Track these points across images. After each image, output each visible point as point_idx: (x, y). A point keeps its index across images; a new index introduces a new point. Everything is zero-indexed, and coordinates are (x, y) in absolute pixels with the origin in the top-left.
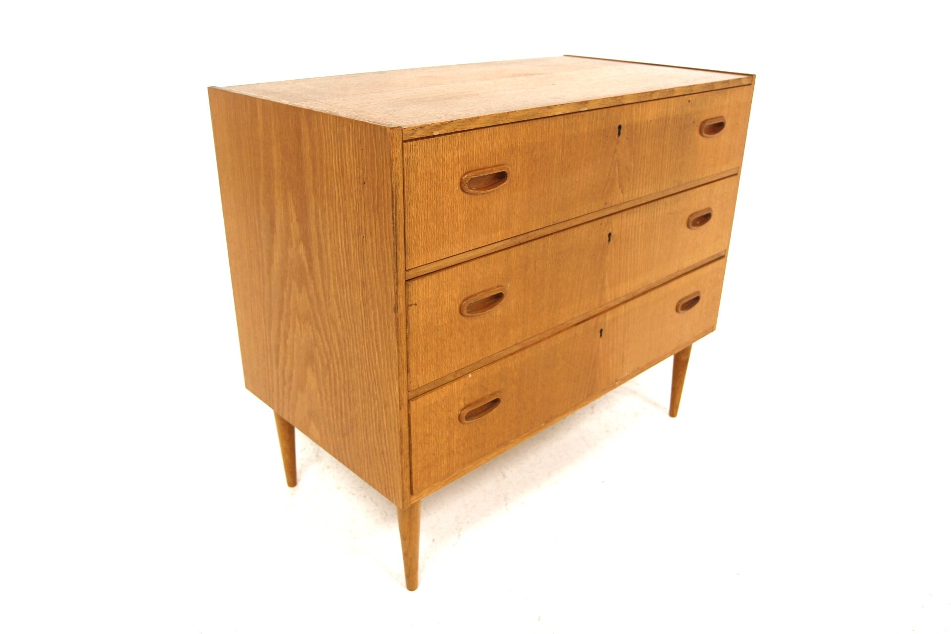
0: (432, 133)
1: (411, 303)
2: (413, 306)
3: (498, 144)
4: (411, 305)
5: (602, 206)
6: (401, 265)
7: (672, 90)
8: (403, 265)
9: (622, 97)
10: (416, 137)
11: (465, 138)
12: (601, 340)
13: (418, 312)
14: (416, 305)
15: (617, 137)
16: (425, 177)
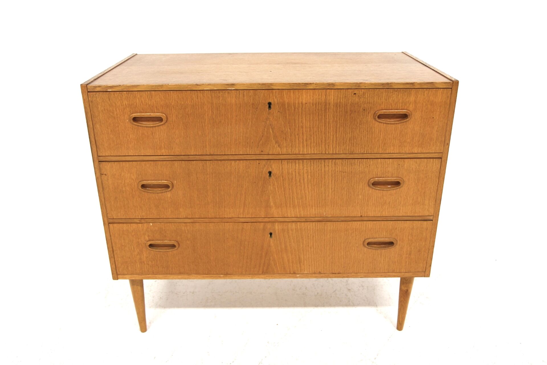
0: (107, 90)
1: (102, 173)
2: (104, 175)
3: (156, 101)
4: (103, 174)
5: (258, 152)
6: (95, 153)
7: (333, 84)
8: (96, 153)
9: (271, 84)
10: (97, 91)
11: (130, 95)
12: (271, 240)
13: (108, 179)
14: (106, 175)
15: (267, 109)
16: (104, 112)
